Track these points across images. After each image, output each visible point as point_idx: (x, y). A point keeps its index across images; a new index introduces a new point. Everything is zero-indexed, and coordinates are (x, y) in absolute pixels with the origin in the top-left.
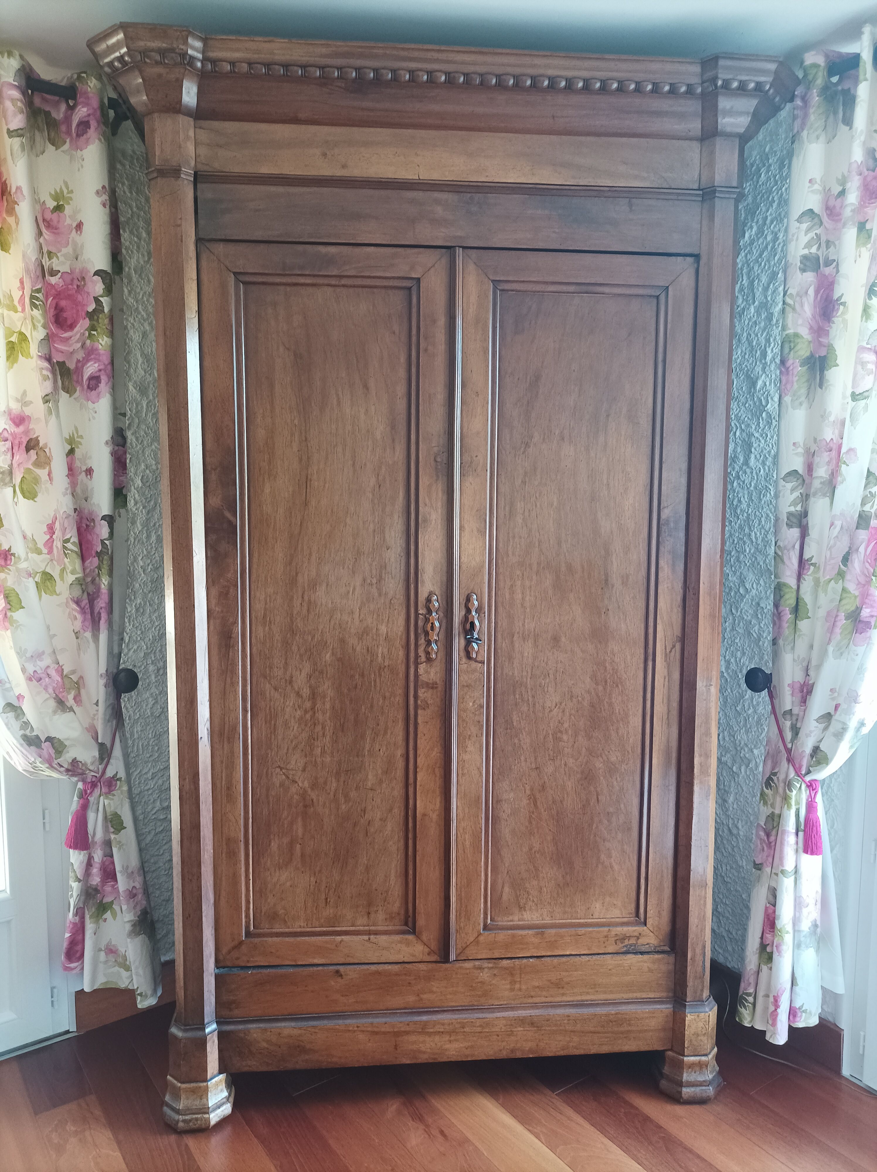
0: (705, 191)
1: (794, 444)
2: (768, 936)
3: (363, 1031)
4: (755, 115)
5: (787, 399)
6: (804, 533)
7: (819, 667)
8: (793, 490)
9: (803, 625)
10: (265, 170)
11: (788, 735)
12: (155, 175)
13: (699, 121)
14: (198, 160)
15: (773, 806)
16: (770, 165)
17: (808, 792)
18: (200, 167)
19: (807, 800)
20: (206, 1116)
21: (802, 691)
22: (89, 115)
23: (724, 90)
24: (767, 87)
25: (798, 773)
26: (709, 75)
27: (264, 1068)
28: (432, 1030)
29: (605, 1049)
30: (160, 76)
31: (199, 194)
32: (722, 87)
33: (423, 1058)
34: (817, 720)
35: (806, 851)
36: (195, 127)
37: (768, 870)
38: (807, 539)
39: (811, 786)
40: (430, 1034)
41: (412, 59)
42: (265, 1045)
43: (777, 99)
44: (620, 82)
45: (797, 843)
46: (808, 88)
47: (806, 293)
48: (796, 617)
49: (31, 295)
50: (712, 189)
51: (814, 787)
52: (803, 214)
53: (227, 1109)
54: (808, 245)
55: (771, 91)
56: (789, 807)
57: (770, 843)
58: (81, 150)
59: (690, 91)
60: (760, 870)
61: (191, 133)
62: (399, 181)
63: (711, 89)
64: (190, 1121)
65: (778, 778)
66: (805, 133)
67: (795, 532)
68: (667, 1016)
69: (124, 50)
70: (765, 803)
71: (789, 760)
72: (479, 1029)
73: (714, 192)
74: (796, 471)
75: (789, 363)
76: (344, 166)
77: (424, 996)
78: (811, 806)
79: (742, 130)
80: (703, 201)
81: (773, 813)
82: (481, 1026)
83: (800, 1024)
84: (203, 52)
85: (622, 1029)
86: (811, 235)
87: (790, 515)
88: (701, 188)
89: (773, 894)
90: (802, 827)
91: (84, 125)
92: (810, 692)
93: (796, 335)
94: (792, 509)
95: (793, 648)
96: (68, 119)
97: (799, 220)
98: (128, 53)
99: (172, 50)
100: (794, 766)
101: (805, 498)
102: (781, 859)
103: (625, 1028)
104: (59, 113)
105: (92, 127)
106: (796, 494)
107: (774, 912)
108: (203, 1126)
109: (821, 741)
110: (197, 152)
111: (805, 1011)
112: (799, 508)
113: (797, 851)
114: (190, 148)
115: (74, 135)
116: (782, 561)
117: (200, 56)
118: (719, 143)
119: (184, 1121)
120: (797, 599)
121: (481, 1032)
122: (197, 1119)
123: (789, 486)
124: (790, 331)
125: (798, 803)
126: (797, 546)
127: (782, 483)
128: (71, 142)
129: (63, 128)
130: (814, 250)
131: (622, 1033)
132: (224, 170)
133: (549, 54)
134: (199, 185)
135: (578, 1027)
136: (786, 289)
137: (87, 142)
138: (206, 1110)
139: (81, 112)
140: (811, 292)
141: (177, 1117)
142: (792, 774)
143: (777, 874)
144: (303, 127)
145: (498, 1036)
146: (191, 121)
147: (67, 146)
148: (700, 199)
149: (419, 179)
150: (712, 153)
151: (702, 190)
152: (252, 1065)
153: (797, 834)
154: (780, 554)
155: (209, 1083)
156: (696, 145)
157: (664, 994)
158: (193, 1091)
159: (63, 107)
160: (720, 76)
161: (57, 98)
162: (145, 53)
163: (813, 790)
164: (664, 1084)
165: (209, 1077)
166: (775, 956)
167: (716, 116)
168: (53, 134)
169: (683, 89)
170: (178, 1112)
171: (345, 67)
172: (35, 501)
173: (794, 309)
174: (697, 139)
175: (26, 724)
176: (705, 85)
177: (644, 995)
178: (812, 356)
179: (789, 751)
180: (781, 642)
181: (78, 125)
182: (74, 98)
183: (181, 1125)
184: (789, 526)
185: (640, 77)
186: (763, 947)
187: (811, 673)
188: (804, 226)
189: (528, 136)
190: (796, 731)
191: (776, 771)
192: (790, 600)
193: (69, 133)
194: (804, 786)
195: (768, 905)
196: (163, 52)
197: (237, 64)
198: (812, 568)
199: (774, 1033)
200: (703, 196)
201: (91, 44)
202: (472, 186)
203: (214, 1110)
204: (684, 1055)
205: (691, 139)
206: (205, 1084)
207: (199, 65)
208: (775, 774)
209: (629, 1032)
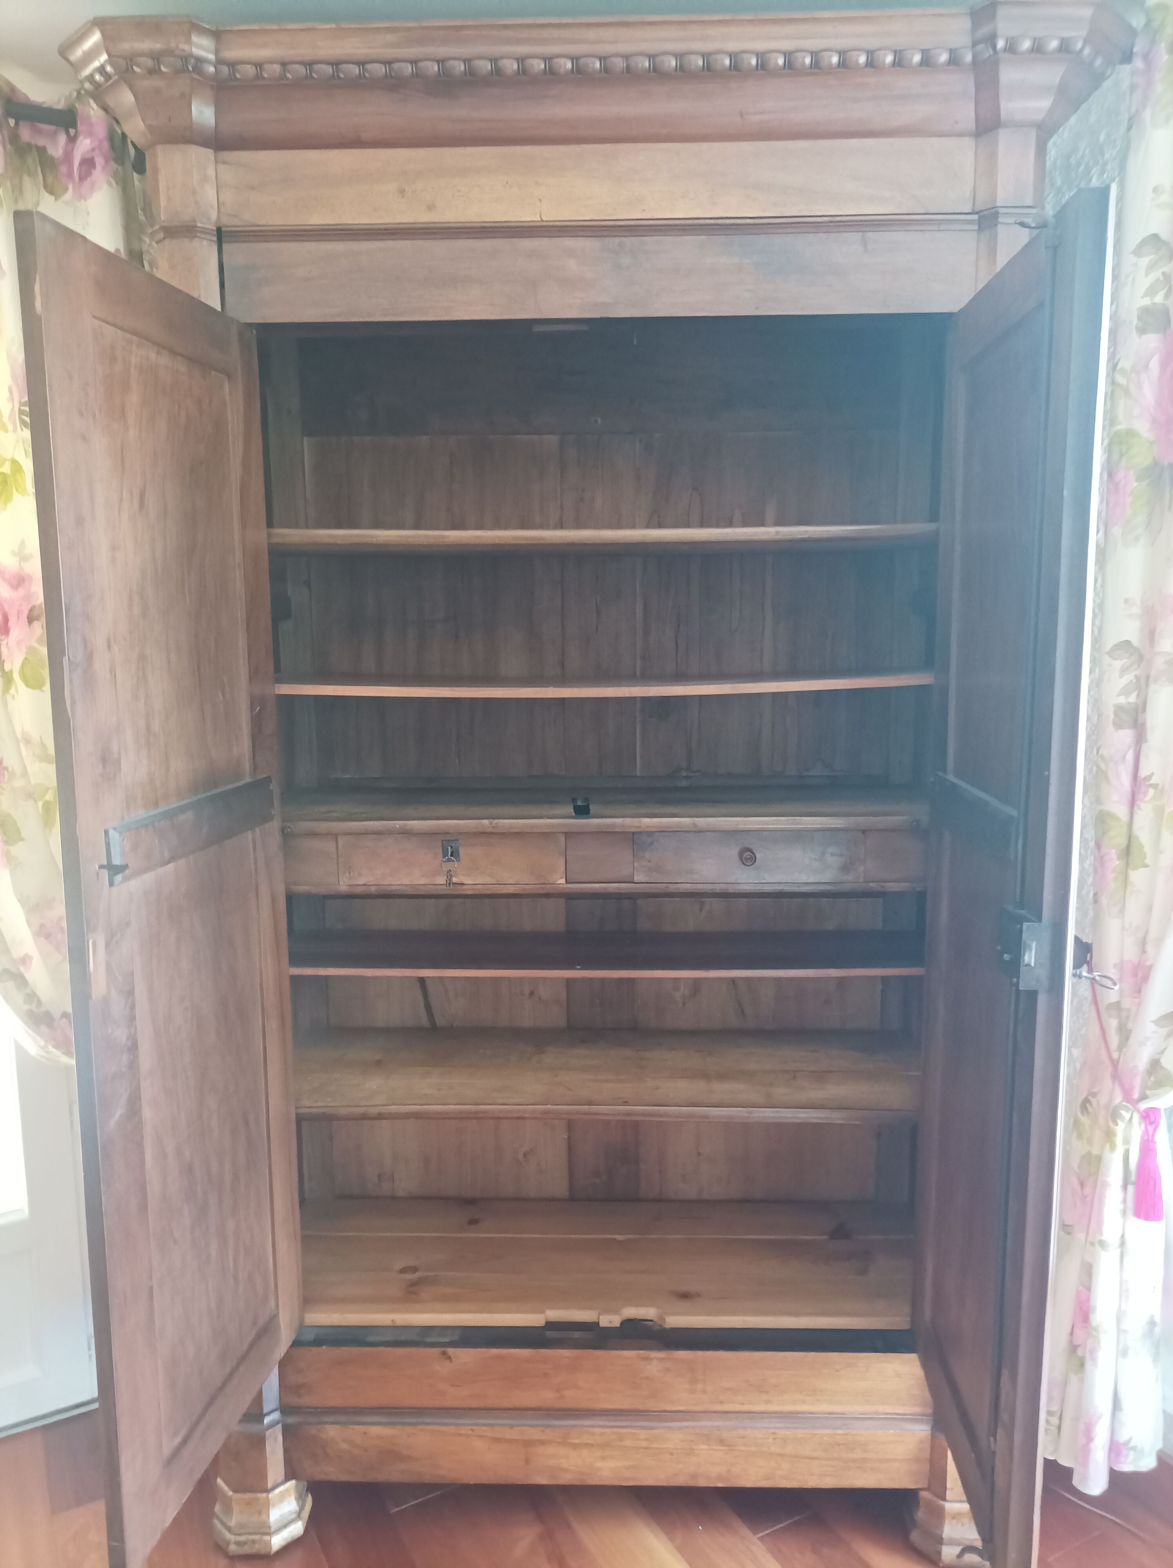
0: (982, 214)
1: (1126, 601)
2: (1079, 1333)
3: (481, 1437)
4: (1062, 90)
5: (1116, 531)
6: (1140, 738)
7: (1160, 941)
8: (1123, 671)
9: (1137, 876)
10: (317, 219)
11: (1114, 1040)
12: (161, 235)
13: (972, 106)
14: (222, 210)
15: (1090, 1141)
16: (1105, 164)
17: (1143, 1126)
18: (225, 221)
19: (1142, 1138)
20: (267, 1538)
21: (1135, 975)
22: (93, 150)
23: (1007, 55)
24: (1079, 45)
25: (1127, 1096)
26: (985, 30)
27: (344, 1477)
28: (576, 1441)
29: (829, 1482)
30: (157, 91)
31: (225, 260)
32: (1005, 50)
33: (566, 1479)
34: (1157, 1022)
35: (1138, 1214)
36: (216, 162)
37: (1081, 1236)
38: (1144, 748)
39: (1150, 1117)
40: (575, 1446)
41: (518, 41)
42: (345, 1446)
43: (1098, 62)
44: (842, 53)
45: (1125, 1201)
46: (1153, 42)
47: (1147, 366)
48: (1127, 865)
49: (20, 409)
50: (993, 211)
51: (1152, 1119)
52: (1144, 242)
53: (297, 1529)
54: (1151, 291)
55: (1087, 51)
56: (1113, 1147)
57: (1085, 1197)
58: (85, 200)
59: (954, 61)
60: (1069, 1234)
61: (211, 172)
62: (513, 224)
63: (987, 55)
64: (245, 1543)
65: (1098, 1101)
66: (1147, 114)
67: (1126, 736)
68: (922, 1442)
69: (104, 57)
70: (1080, 1137)
71: (1116, 1076)
72: (644, 1444)
73: (996, 215)
74: (1128, 642)
75: (1120, 475)
76: (431, 208)
77: (568, 1393)
78: (1148, 1148)
79: (1040, 117)
80: (980, 230)
81: (1089, 1154)
82: (647, 1440)
83: (1127, 1466)
84: (217, 52)
85: (853, 1456)
86: (1156, 274)
87: (1119, 708)
88: (976, 210)
89: (1088, 1271)
90: (1133, 1178)
91: (88, 163)
92: (1146, 978)
93: (1131, 433)
94: (1122, 700)
95: (1122, 911)
96: (68, 156)
97: (1138, 252)
98: (110, 61)
99: (169, 53)
100: (1122, 1086)
101: (1142, 685)
102: (1100, 1224)
103: (858, 1454)
104: (57, 148)
105: (98, 165)
106: (1130, 677)
107: (1088, 1299)
108: (263, 1552)
109: (1162, 1052)
110: (221, 200)
111: (1134, 1449)
112: (1132, 699)
113: (1124, 1213)
114: (210, 193)
115: (77, 178)
116: (1107, 778)
117: (211, 57)
118: (1004, 136)
119: (238, 1543)
120: (1130, 837)
121: (647, 1448)
122: (254, 1542)
123: (1118, 664)
124: (1122, 427)
125: (1127, 1141)
126: (1130, 757)
127: (1107, 659)
128: (74, 187)
129: (63, 169)
130: (1159, 298)
131: (854, 1461)
132: (259, 223)
133: (728, 17)
134: (225, 246)
135: (789, 1450)
136: (1116, 361)
137: (92, 188)
138: (267, 1531)
139: (84, 145)
140: (1155, 364)
141: (229, 1536)
142: (1118, 1099)
143: (1093, 1244)
144: (370, 152)
145: (672, 1454)
146: (209, 153)
147: (69, 195)
148: (976, 227)
149: (542, 221)
150: (992, 157)
151: (977, 213)
152: (332, 1472)
153: (1125, 1187)
154: (1103, 767)
155: (271, 1495)
156: (969, 144)
157: (918, 1410)
158: (249, 1503)
159: (62, 139)
160: (1000, 32)
161: (53, 128)
162: (131, 59)
163: (1151, 1123)
164: (915, 1536)
165: (269, 1486)
166: (1088, 1364)
167: (997, 97)
168: (50, 179)
169: (944, 57)
170: (229, 1529)
171: (421, 60)
172: (43, 691)
173: (1127, 392)
174: (970, 135)
175: (32, 997)
176: (980, 47)
177: (889, 1409)
178: (1156, 464)
179: (1115, 1064)
180: (1104, 900)
181: (81, 164)
182: (74, 125)
183: (233, 1548)
184: (1118, 726)
185: (872, 43)
186: (1073, 1348)
187: (1150, 949)
188: (1145, 261)
189: (705, 145)
190: (1125, 1033)
191: (1095, 1090)
192: (1116, 838)
193: (70, 175)
194: (1136, 1117)
195: (1081, 1288)
196: (157, 57)
197: (266, 66)
198: (1151, 791)
199: (1085, 1478)
200: (980, 222)
201: (64, 51)
202: (622, 226)
203: (279, 1530)
204: (944, 1499)
205: (960, 135)
206: (264, 1495)
207: (212, 69)
208: (1094, 1095)
209: (865, 1460)
